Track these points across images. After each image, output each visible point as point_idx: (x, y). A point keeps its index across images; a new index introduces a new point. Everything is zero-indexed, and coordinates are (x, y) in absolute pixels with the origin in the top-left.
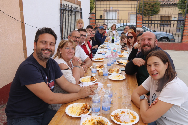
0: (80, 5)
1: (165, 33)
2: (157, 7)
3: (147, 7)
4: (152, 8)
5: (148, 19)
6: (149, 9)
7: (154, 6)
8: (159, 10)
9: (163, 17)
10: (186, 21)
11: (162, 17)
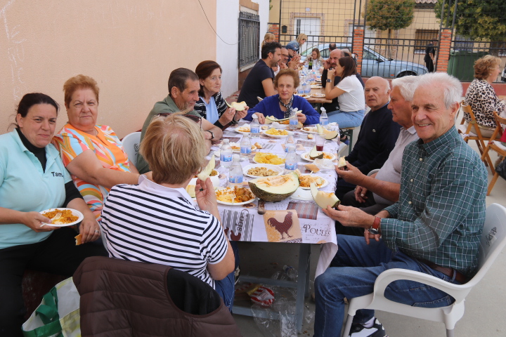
0: (257, 11)
1: (410, 64)
2: (407, 11)
3: (385, 11)
4: (396, 12)
5: (387, 37)
6: (388, 15)
7: (401, 9)
8: (410, 18)
9: (422, 33)
10: (442, 41)
11: (419, 31)
